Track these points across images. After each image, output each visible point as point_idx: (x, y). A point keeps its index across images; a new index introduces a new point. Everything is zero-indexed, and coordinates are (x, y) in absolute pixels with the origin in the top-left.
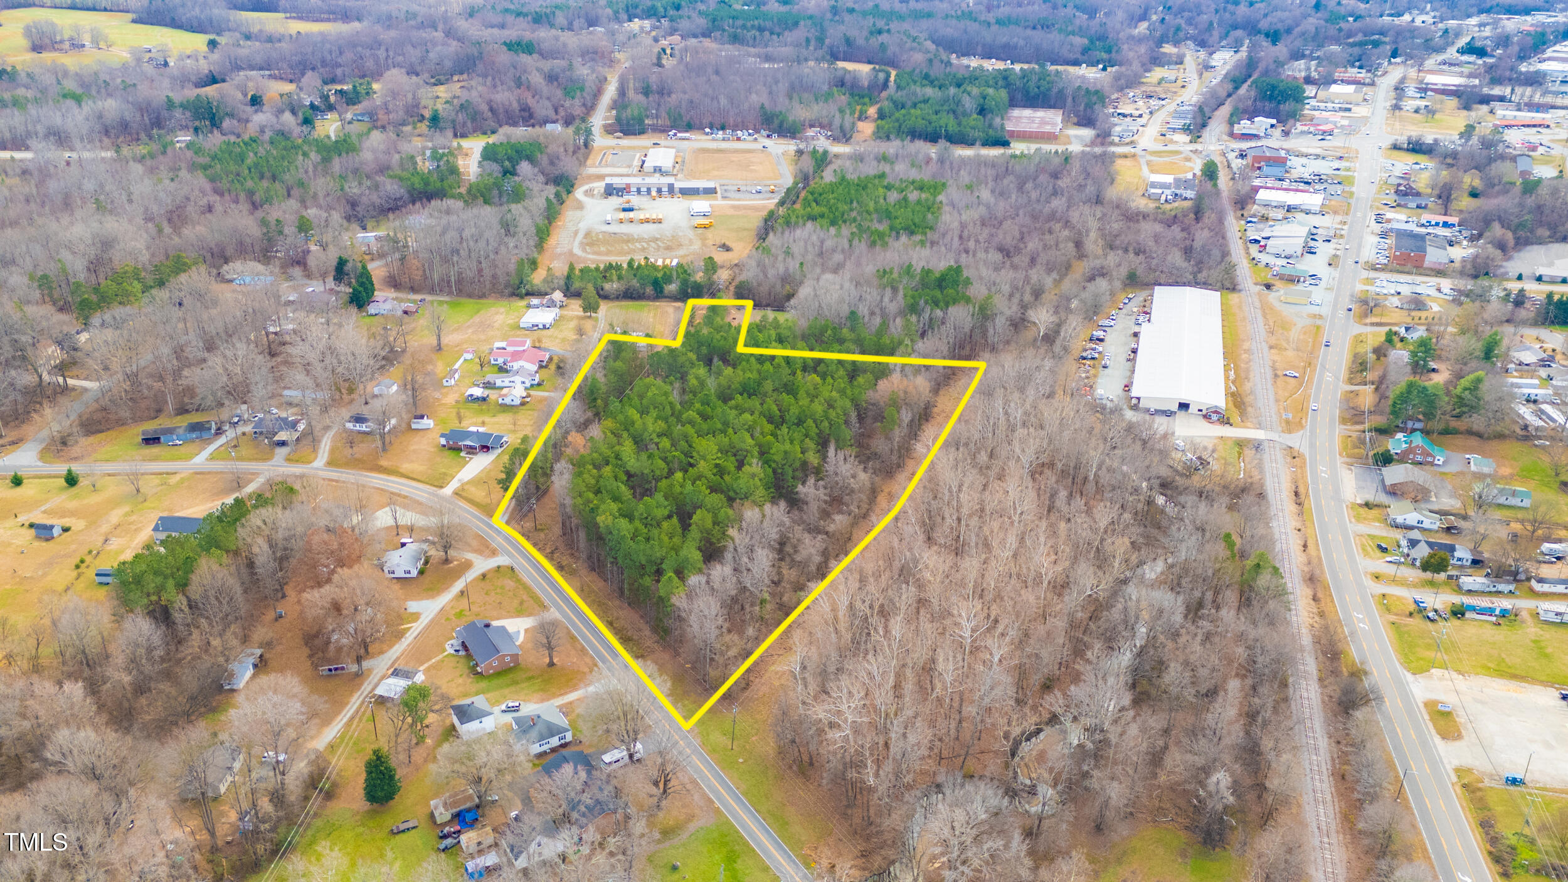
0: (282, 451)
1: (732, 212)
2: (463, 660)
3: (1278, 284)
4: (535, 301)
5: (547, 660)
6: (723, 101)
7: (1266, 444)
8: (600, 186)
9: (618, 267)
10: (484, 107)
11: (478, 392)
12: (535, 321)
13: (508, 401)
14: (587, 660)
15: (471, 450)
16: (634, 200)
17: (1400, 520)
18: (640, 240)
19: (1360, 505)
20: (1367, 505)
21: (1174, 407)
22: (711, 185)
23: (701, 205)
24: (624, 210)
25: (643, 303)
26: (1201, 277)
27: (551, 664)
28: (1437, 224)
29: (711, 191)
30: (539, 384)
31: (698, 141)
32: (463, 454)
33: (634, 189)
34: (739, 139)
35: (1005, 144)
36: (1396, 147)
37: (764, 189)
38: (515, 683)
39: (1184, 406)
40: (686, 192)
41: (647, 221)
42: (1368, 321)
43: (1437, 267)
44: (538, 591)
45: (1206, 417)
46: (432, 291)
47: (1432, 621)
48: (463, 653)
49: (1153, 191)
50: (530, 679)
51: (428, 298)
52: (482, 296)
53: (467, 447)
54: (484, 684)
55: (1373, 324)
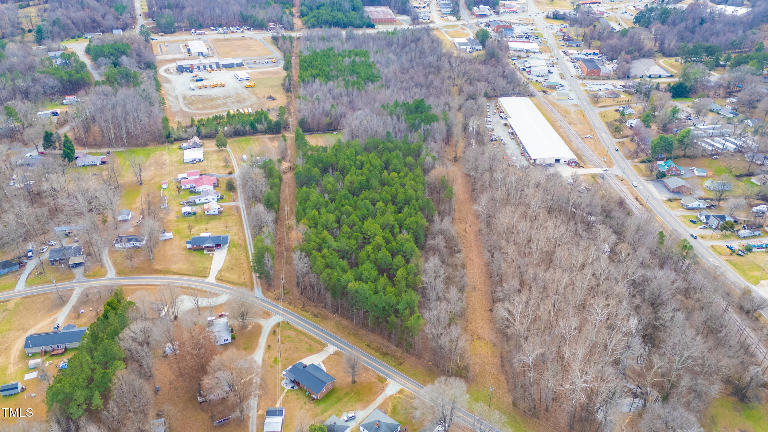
0: (78, 271)
1: (260, 76)
2: (299, 392)
3: (549, 91)
4: (185, 145)
5: (350, 379)
6: (218, 11)
7: (605, 175)
8: (173, 66)
9: (221, 117)
10: (69, 22)
11: (188, 209)
12: (193, 157)
13: (211, 212)
14: (371, 373)
15: (210, 249)
16: (201, 74)
17: (690, 206)
18: (219, 98)
19: (667, 201)
20: (670, 200)
21: (553, 162)
22: (239, 61)
23: (242, 73)
24: (197, 80)
25: (248, 137)
26: (517, 90)
27: (354, 382)
28: (590, 54)
29: (240, 65)
30: (222, 198)
31: (211, 35)
32: (205, 252)
33: (195, 67)
34: (233, 32)
35: (372, 26)
36: (548, 17)
37: (269, 61)
38: (340, 399)
39: (558, 161)
40: (228, 66)
41: (215, 86)
42: (599, 105)
43: (606, 75)
44: (313, 335)
45: (568, 164)
46: (110, 146)
47: (742, 256)
48: (296, 388)
49: (462, 47)
50: (347, 394)
51: (111, 150)
52: (145, 145)
53: (206, 247)
54: (322, 406)
55: (602, 107)
